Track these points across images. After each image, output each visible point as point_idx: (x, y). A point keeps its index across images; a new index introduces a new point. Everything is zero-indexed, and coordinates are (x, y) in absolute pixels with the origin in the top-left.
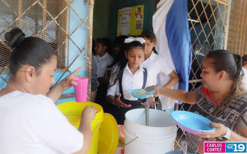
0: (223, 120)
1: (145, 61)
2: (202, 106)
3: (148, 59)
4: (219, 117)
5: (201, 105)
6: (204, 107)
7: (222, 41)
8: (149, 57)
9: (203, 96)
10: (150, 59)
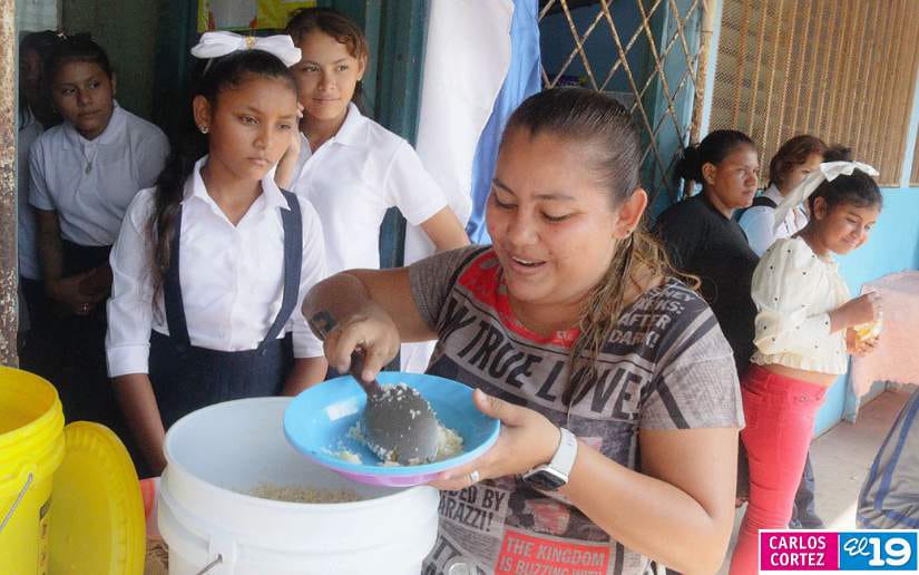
0: (595, 415)
1: (313, 152)
2: (478, 363)
3: (330, 142)
4: (575, 403)
5: (472, 362)
6: (489, 364)
7: (694, 71)
8: (334, 134)
9: (476, 313)
10: (339, 145)
